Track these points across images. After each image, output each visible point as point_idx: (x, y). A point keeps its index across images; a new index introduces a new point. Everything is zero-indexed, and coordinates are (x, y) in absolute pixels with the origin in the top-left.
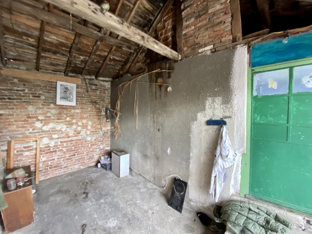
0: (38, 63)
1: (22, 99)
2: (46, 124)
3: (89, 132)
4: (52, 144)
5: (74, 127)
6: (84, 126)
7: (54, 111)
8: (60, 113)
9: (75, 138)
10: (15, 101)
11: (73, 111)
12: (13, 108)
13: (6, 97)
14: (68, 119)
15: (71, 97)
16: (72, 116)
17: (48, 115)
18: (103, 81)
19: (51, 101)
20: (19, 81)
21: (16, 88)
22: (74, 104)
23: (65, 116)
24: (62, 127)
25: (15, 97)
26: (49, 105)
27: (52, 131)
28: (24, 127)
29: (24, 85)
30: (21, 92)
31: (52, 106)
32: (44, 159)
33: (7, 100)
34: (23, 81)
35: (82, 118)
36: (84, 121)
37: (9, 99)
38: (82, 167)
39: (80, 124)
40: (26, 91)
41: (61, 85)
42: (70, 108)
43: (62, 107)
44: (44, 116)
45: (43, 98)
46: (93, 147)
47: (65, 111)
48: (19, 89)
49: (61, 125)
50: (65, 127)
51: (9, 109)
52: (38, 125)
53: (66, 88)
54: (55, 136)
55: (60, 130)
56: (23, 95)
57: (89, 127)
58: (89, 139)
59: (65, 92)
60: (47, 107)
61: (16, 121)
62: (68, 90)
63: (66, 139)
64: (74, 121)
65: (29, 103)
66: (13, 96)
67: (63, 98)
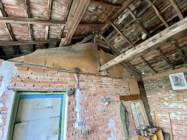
0: (155, 70)
1: (154, 90)
2: (171, 103)
4: (178, 118)
7: (173, 95)
8: (178, 96)
10: (152, 91)
12: (152, 95)
13: (148, 90)
14: (186, 100)
15: (182, 82)
17: (170, 97)
19: (169, 88)
20: (150, 81)
21: (150, 85)
23: (183, 98)
24: (182, 106)
25: (151, 89)
26: (169, 91)
27: (176, 109)
28: (159, 105)
29: (153, 82)
30: (153, 86)
31: (171, 91)
32: (175, 128)
33: (149, 91)
34: (152, 81)
37: (149, 90)
40: (155, 85)
41: (172, 77)
42: (185, 91)
43: (177, 91)
44: (168, 98)
45: (164, 87)
47: (181, 94)
48: (152, 85)
49: (181, 104)
51: (151, 95)
52: (166, 103)
53: (176, 78)
54: (179, 113)
55: (181, 109)
56: (154, 87)
59: (176, 80)
60: (168, 92)
61: (155, 101)
62: (178, 78)
65: (158, 91)
66: (150, 88)
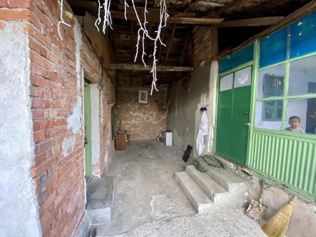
0: (131, 83)
1: (125, 101)
2: (134, 113)
3: (154, 119)
4: (136, 123)
5: (146, 115)
6: (151, 115)
7: (137, 106)
8: (140, 107)
9: (147, 121)
10: (123, 101)
11: (146, 106)
14: (144, 110)
16: (146, 109)
18: (163, 87)
19: (136, 101)
20: (124, 92)
22: (146, 102)
23: (142, 109)
24: (141, 114)
27: (137, 116)
28: (126, 114)
29: (126, 94)
31: (137, 103)
32: (133, 130)
34: (126, 92)
35: (151, 110)
36: (151, 112)
37: (121, 101)
38: (150, 138)
39: (149, 113)
40: (127, 97)
41: (141, 92)
43: (141, 104)
44: (134, 109)
45: (133, 99)
46: (156, 128)
47: (142, 106)
48: (124, 96)
50: (142, 115)
51: (121, 105)
52: (131, 113)
53: (143, 94)
54: (138, 119)
55: (140, 116)
57: (154, 116)
58: (154, 123)
59: (142, 96)
60: (135, 104)
61: (123, 111)
63: (143, 121)
64: (146, 112)
65: (128, 102)
66: (122, 99)
67: (142, 99)
